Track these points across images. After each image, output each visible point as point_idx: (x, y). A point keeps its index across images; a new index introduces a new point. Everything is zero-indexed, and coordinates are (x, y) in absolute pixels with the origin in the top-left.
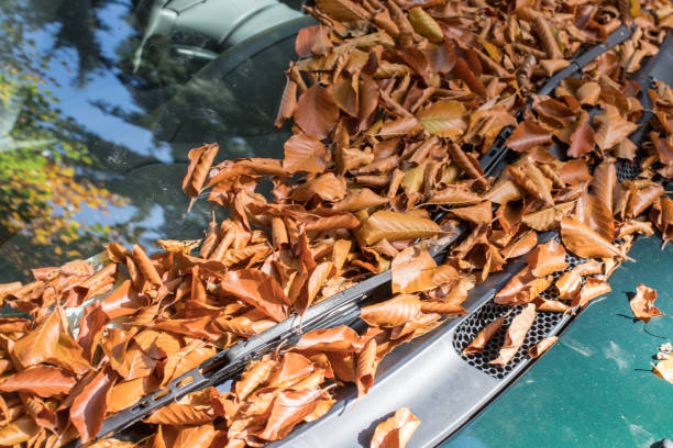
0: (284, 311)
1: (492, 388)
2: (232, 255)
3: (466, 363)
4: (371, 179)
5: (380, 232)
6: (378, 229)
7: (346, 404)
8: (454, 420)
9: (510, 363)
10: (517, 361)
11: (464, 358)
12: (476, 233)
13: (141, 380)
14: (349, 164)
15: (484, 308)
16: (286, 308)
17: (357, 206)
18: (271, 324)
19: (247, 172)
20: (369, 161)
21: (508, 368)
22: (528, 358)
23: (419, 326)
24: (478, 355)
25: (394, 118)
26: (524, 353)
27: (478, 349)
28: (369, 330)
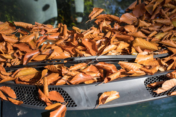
0: (96, 54)
1: (150, 98)
2: (91, 36)
3: (146, 89)
4: (145, 31)
5: (138, 44)
6: (138, 43)
7: (99, 84)
8: (131, 102)
9: (160, 94)
10: (163, 95)
11: (147, 87)
12: (172, 56)
13: (46, 55)
14: (140, 25)
15: (161, 76)
16: (97, 53)
17: (136, 36)
18: (90, 55)
19: (108, 18)
20: (148, 26)
21: (159, 95)
22: (168, 95)
23: (136, 73)
24: (151, 88)
25: (163, 18)
26: (167, 93)
27: (152, 86)
28: (121, 69)
